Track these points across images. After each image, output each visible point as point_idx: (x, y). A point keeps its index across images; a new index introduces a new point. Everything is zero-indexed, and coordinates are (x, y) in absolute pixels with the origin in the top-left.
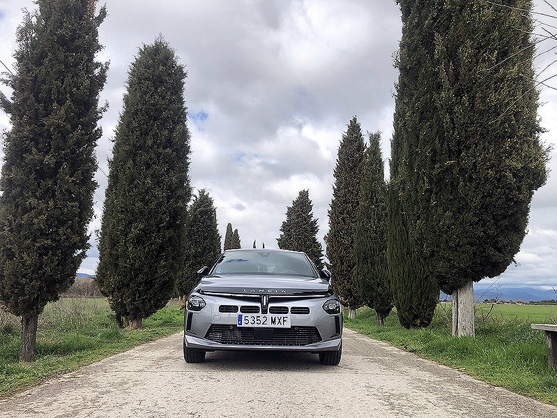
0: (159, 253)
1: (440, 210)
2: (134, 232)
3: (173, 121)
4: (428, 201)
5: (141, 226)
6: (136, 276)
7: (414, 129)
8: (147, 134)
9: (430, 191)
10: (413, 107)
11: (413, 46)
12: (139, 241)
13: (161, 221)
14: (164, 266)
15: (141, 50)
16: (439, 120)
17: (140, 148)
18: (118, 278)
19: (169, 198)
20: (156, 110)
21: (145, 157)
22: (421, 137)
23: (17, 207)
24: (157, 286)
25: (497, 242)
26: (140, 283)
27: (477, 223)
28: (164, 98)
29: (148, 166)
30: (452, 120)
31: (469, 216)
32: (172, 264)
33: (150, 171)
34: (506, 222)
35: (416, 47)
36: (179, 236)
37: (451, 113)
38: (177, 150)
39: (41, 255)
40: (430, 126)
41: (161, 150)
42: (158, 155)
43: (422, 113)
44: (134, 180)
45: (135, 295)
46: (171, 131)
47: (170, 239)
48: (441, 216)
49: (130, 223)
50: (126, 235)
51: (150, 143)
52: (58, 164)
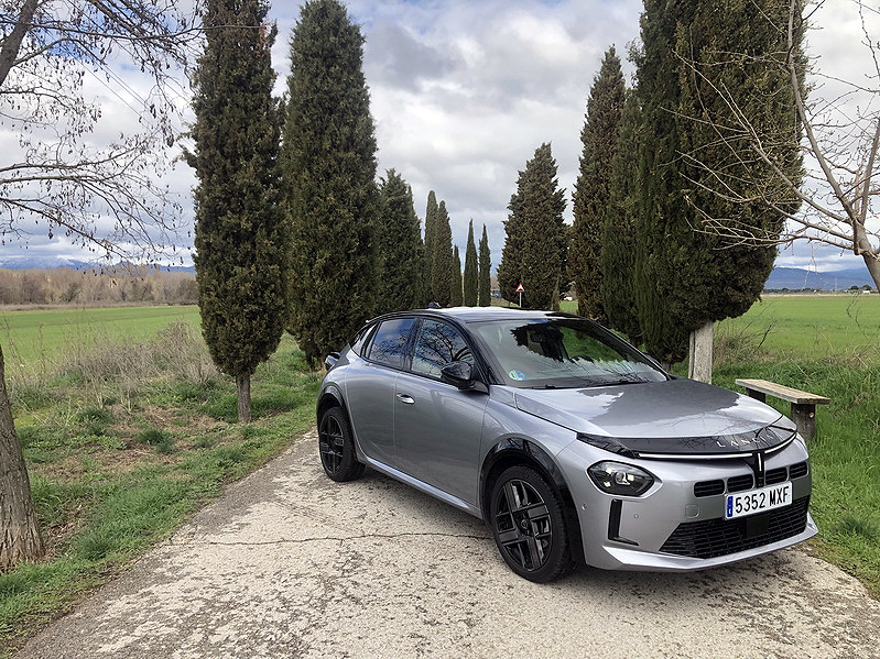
0: (350, 284)
1: (674, 245)
2: (320, 262)
3: (354, 113)
4: (662, 232)
5: (327, 255)
6: (327, 312)
7: (649, 143)
8: (322, 133)
9: (665, 221)
10: (649, 115)
11: (651, 34)
12: (326, 272)
13: (350, 247)
14: (359, 299)
15: (302, 8)
16: (676, 136)
17: (316, 152)
18: (306, 316)
19: (357, 217)
20: (332, 99)
21: (324, 164)
22: (657, 156)
23: (219, 270)
24: (351, 323)
25: (736, 281)
26: (332, 321)
27: (714, 261)
28: (339, 81)
29: (328, 176)
30: (690, 138)
31: (705, 254)
32: (367, 296)
33: (332, 183)
34: (744, 260)
35: (656, 36)
36: (372, 262)
37: (689, 130)
38: (361, 152)
39: (250, 320)
40: (667, 143)
41: (341, 155)
42: (339, 161)
43: (659, 123)
44: (313, 195)
45: (327, 333)
46: (353, 127)
47: (363, 266)
48: (675, 252)
49: (314, 250)
50: (311, 265)
51: (327, 145)
52: (255, 226)
